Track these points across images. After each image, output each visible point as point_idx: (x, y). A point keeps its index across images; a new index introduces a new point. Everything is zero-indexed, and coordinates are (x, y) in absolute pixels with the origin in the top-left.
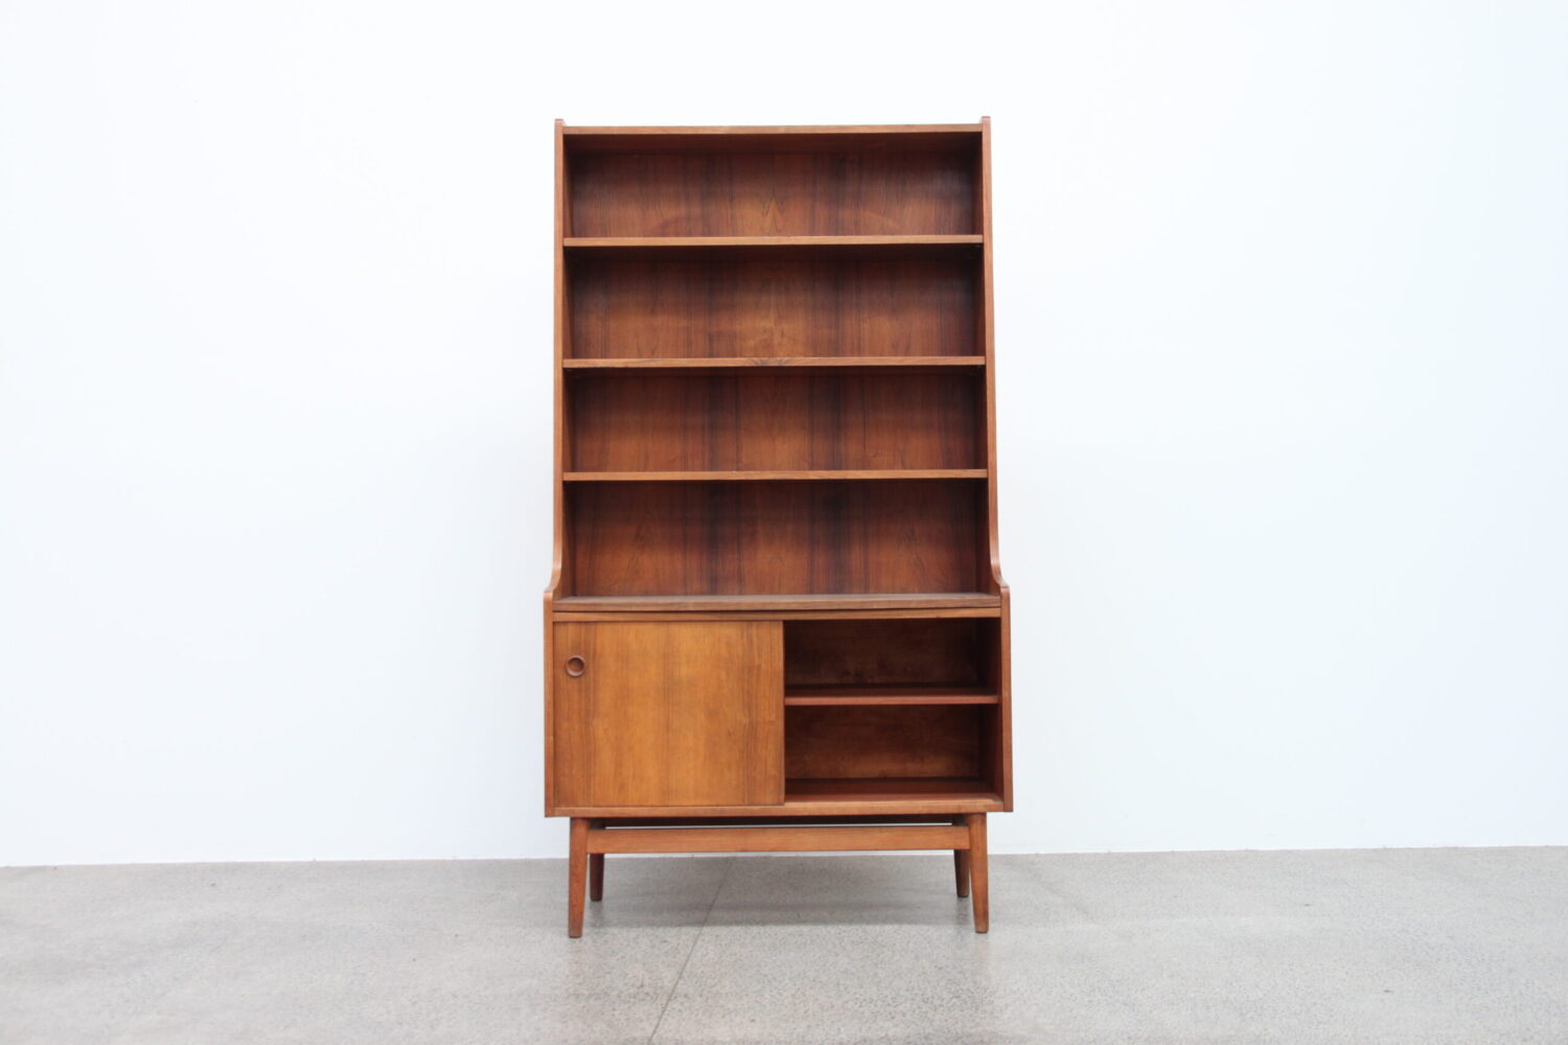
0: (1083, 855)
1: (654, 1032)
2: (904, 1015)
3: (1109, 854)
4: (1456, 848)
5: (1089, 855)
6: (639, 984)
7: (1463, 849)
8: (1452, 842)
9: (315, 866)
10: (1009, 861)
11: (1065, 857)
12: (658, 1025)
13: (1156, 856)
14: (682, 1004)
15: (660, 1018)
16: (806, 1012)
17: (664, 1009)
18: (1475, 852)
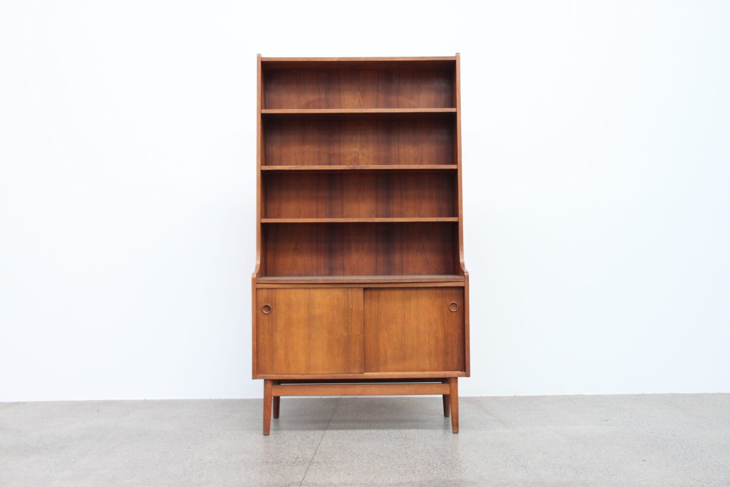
0: (503, 397)
1: (303, 479)
2: (419, 471)
3: (515, 397)
4: (676, 394)
5: (505, 397)
6: (296, 457)
7: (679, 394)
10: (468, 400)
11: (494, 398)
12: (305, 476)
13: (537, 398)
14: (316, 466)
15: (306, 473)
16: (374, 470)
17: (308, 469)
18: (684, 396)
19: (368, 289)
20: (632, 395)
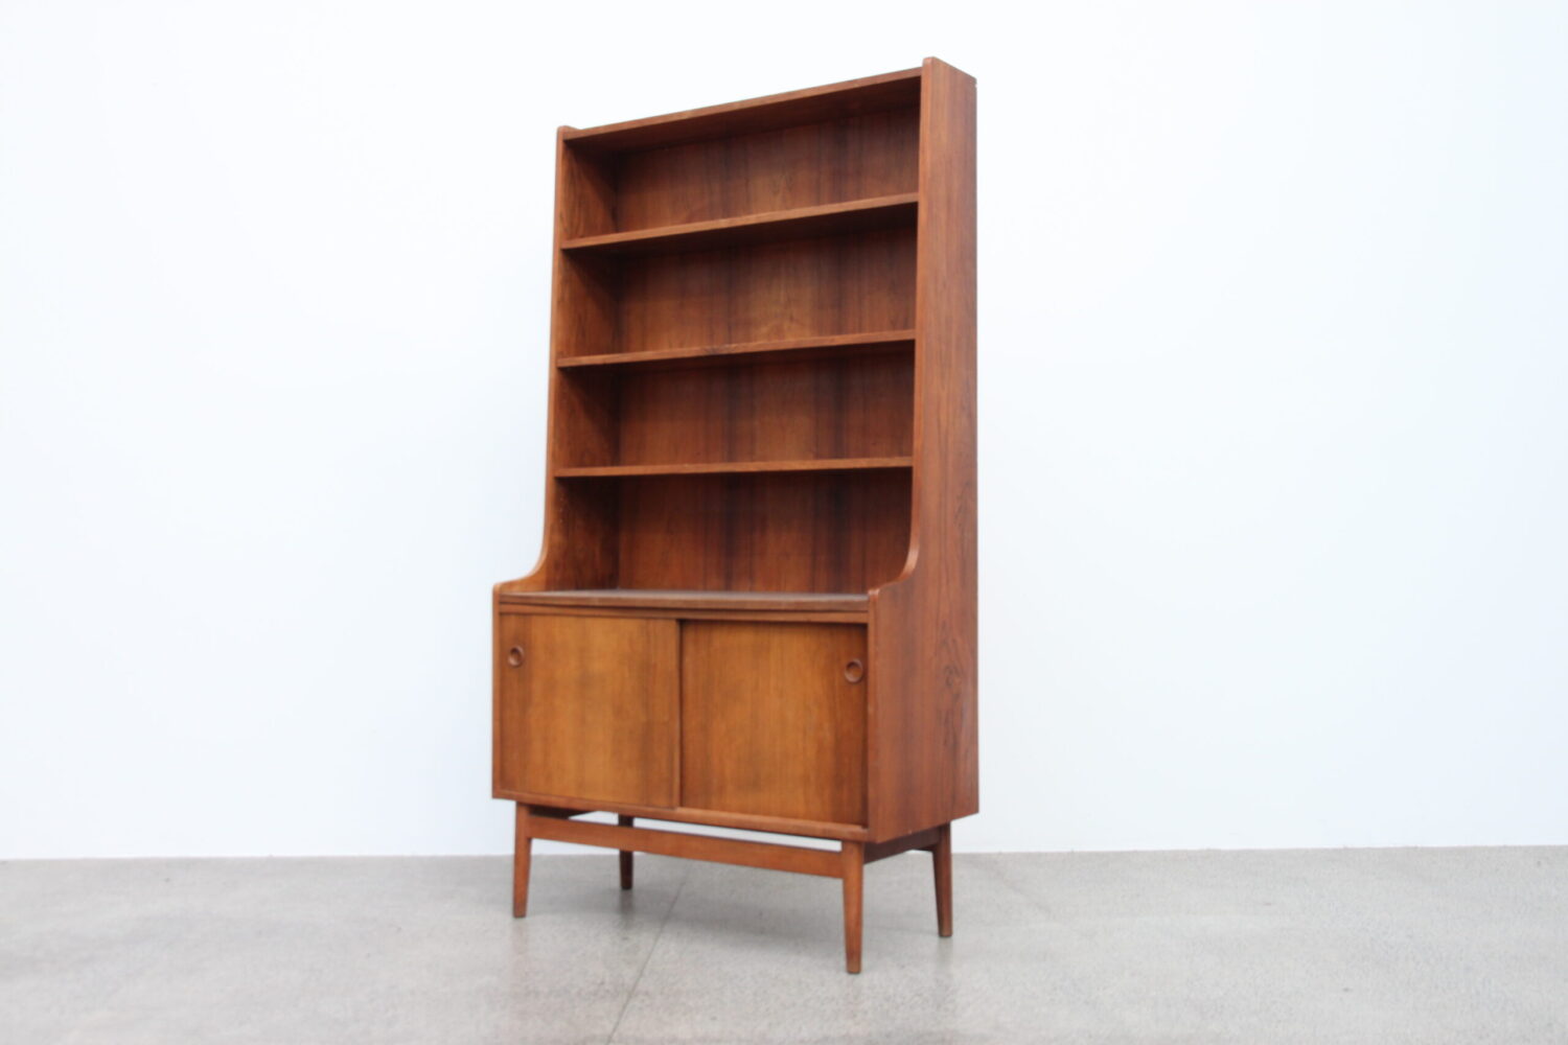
0: (1046, 854)
1: (614, 1030)
2: (866, 1013)
3: (1072, 853)
4: (1416, 848)
5: (1052, 854)
6: (599, 981)
7: (1423, 849)
8: (1411, 843)
9: (271, 862)
10: (973, 859)
11: (1028, 856)
12: (618, 1023)
13: (1119, 856)
14: (643, 1001)
15: (620, 1015)
16: (767, 1010)
17: (624, 1007)
18: (1433, 851)
19: (688, 622)
20: (1326, 850)
